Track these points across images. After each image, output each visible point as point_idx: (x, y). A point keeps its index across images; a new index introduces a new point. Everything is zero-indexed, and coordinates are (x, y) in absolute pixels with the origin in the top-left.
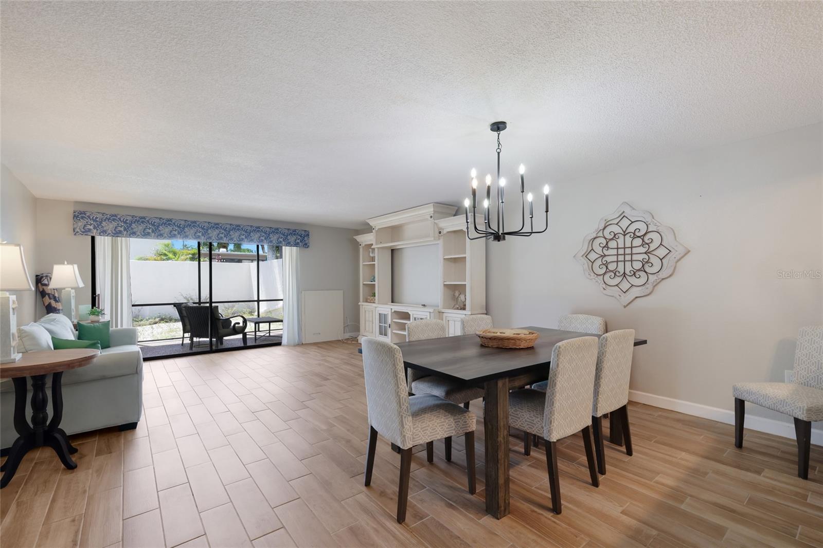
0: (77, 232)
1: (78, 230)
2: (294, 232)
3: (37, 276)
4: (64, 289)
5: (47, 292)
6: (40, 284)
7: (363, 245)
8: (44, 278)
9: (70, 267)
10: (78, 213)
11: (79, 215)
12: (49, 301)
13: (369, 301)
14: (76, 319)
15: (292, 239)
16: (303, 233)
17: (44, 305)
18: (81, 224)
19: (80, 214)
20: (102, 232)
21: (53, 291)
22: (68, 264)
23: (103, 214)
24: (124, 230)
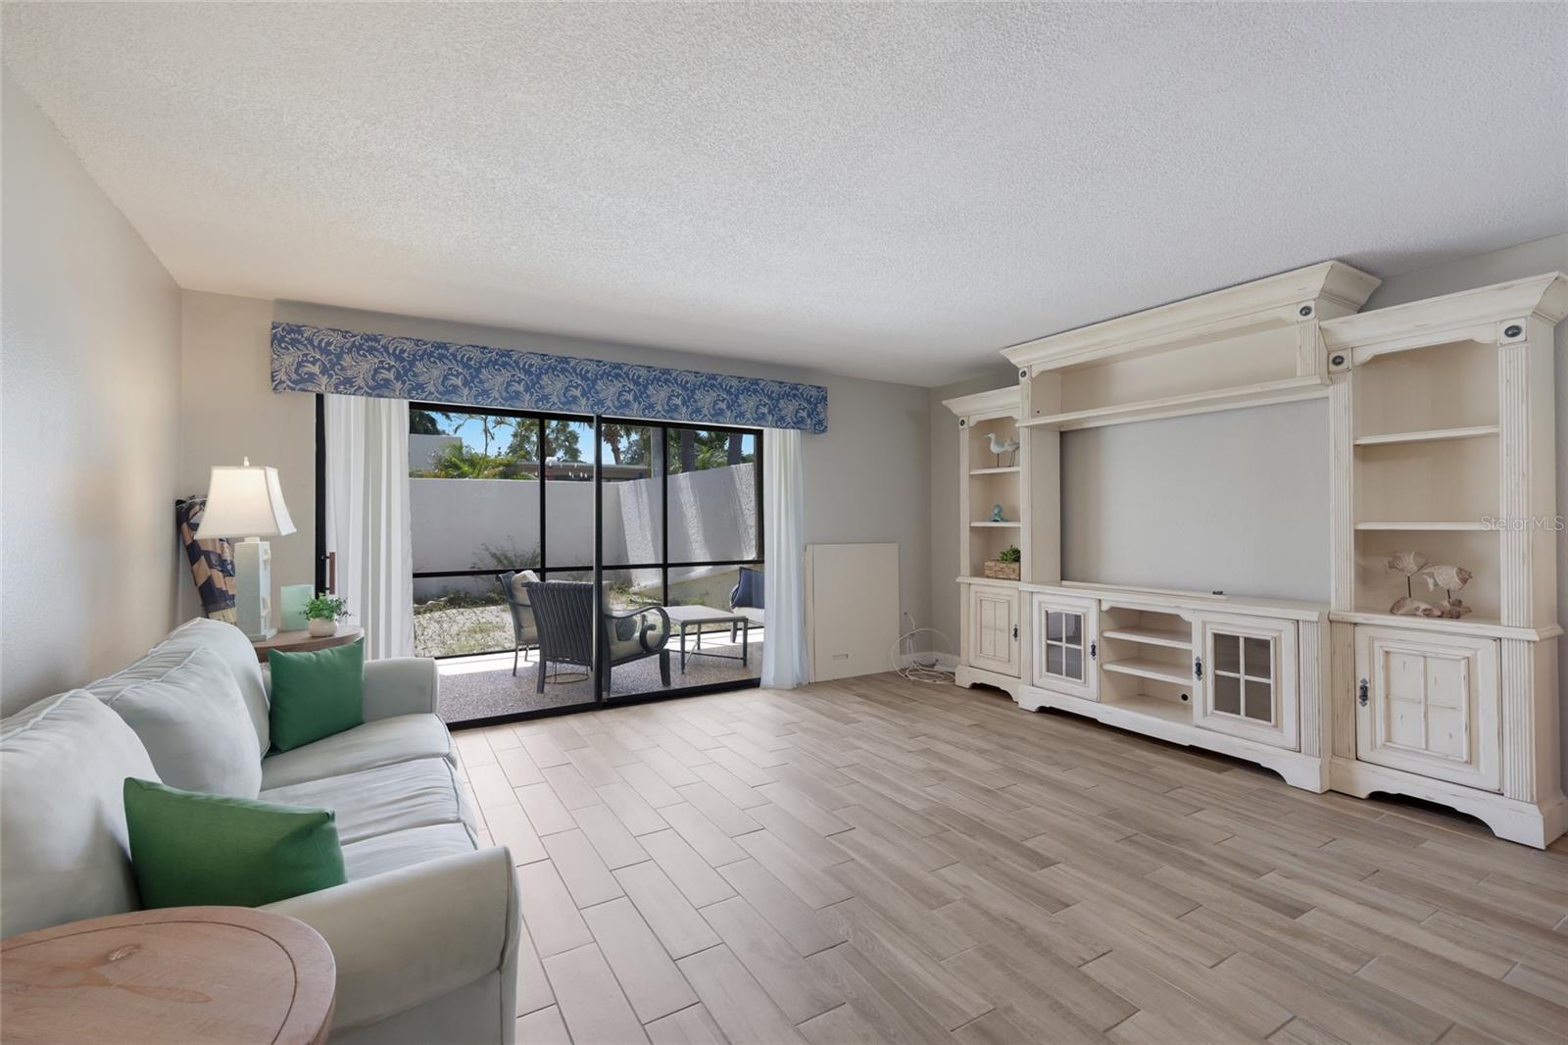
0: (282, 382)
1: (282, 376)
2: (793, 392)
3: (179, 502)
4: (241, 539)
5: (204, 548)
6: (185, 526)
7: (973, 422)
8: (197, 507)
9: (257, 474)
10: (283, 330)
11: (284, 337)
12: (209, 572)
13: (988, 572)
14: (272, 626)
15: (789, 408)
16: (814, 393)
17: (196, 584)
18: (289, 359)
19: (289, 333)
20: (341, 383)
21: (218, 544)
22: (253, 464)
23: (345, 334)
24: (397, 379)
